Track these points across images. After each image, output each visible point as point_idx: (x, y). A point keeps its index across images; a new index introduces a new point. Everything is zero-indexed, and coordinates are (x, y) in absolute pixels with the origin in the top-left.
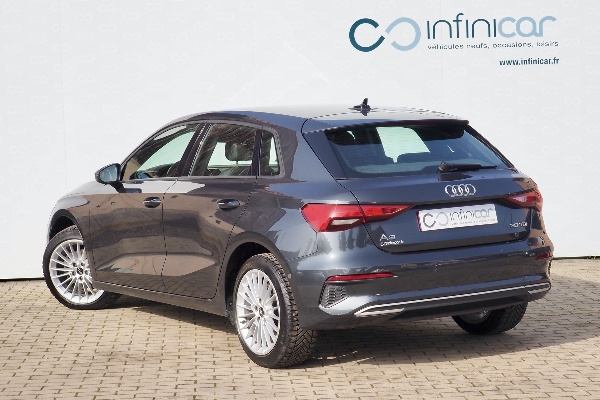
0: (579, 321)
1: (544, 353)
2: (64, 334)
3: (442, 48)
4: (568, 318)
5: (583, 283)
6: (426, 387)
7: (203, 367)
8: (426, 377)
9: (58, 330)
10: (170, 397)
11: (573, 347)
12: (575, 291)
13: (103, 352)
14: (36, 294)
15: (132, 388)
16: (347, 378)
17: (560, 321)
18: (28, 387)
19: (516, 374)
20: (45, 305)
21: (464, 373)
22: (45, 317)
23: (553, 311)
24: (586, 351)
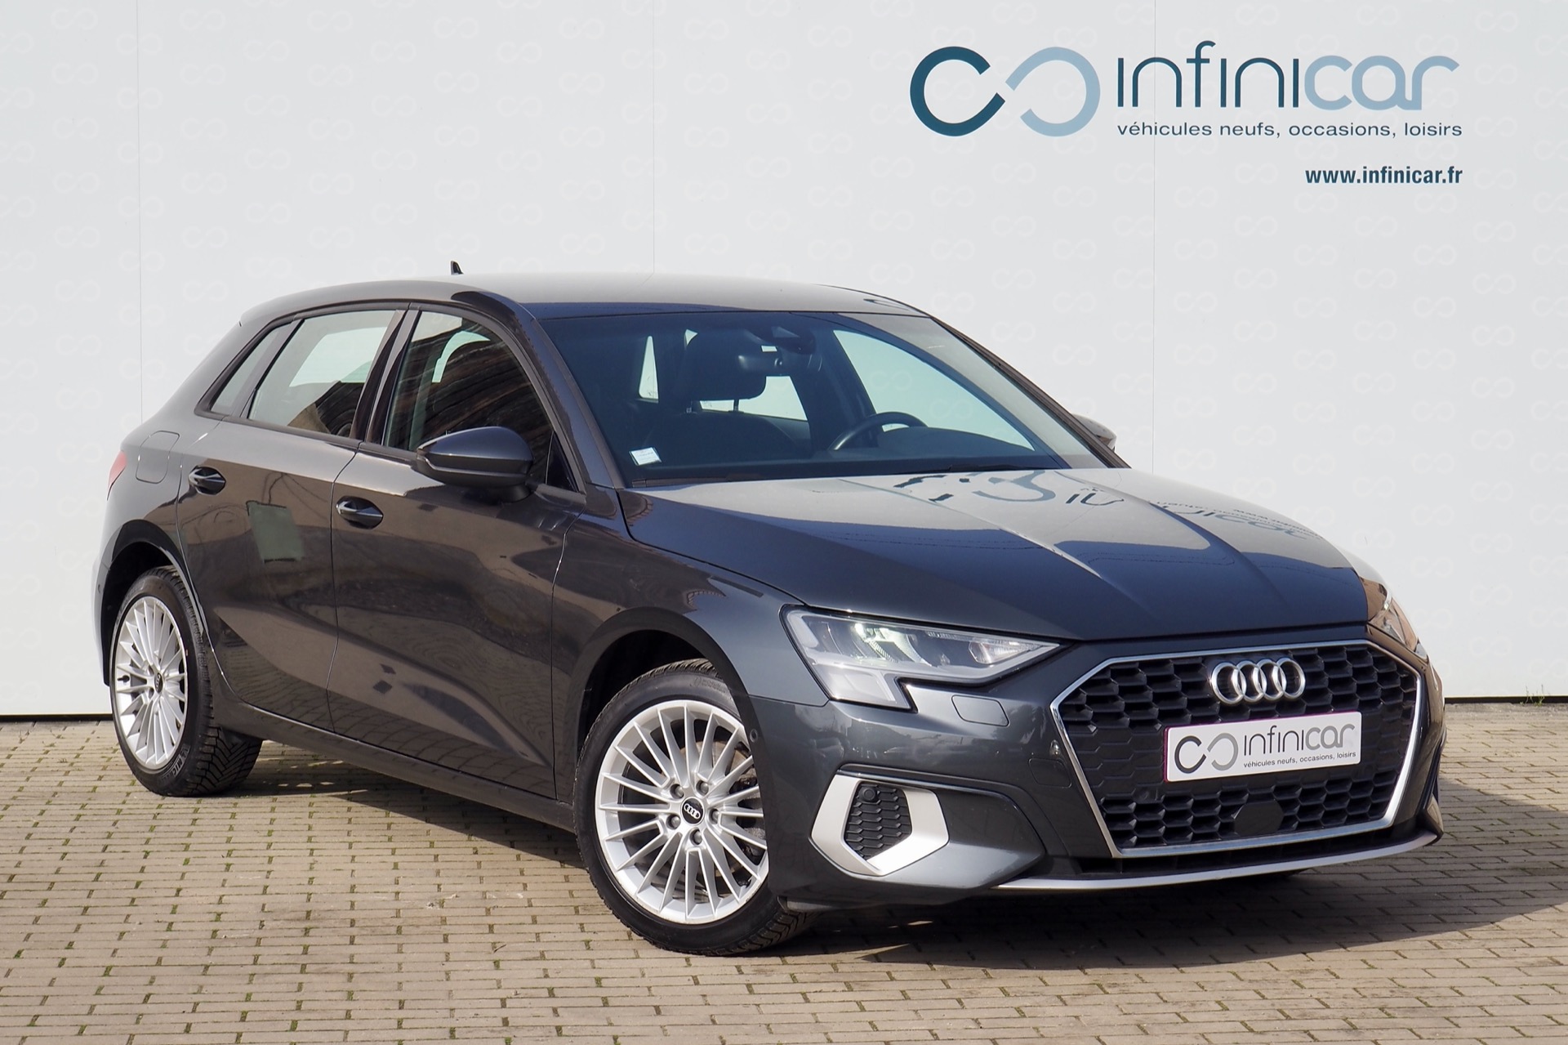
0: (1529, 861)
1: (1453, 940)
2: (168, 862)
3: (1156, 133)
4: (1497, 854)
5: (1522, 764)
6: (1161, 1018)
7: (562, 955)
8: (1157, 993)
9: (149, 850)
10: (494, 1029)
11: (1527, 926)
12: (1505, 786)
13: (284, 911)
14: (63, 756)
15: (387, 1005)
16: (950, 991)
17: (1480, 860)
18: (108, 995)
19: (1392, 991)
20: (95, 788)
21: (1255, 986)
22: (105, 818)
23: (1457, 835)
24: (1561, 937)
